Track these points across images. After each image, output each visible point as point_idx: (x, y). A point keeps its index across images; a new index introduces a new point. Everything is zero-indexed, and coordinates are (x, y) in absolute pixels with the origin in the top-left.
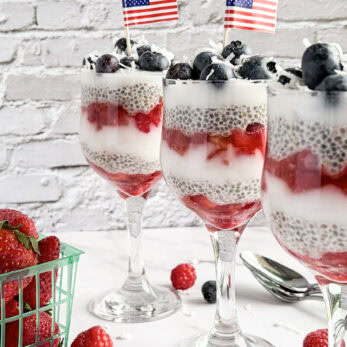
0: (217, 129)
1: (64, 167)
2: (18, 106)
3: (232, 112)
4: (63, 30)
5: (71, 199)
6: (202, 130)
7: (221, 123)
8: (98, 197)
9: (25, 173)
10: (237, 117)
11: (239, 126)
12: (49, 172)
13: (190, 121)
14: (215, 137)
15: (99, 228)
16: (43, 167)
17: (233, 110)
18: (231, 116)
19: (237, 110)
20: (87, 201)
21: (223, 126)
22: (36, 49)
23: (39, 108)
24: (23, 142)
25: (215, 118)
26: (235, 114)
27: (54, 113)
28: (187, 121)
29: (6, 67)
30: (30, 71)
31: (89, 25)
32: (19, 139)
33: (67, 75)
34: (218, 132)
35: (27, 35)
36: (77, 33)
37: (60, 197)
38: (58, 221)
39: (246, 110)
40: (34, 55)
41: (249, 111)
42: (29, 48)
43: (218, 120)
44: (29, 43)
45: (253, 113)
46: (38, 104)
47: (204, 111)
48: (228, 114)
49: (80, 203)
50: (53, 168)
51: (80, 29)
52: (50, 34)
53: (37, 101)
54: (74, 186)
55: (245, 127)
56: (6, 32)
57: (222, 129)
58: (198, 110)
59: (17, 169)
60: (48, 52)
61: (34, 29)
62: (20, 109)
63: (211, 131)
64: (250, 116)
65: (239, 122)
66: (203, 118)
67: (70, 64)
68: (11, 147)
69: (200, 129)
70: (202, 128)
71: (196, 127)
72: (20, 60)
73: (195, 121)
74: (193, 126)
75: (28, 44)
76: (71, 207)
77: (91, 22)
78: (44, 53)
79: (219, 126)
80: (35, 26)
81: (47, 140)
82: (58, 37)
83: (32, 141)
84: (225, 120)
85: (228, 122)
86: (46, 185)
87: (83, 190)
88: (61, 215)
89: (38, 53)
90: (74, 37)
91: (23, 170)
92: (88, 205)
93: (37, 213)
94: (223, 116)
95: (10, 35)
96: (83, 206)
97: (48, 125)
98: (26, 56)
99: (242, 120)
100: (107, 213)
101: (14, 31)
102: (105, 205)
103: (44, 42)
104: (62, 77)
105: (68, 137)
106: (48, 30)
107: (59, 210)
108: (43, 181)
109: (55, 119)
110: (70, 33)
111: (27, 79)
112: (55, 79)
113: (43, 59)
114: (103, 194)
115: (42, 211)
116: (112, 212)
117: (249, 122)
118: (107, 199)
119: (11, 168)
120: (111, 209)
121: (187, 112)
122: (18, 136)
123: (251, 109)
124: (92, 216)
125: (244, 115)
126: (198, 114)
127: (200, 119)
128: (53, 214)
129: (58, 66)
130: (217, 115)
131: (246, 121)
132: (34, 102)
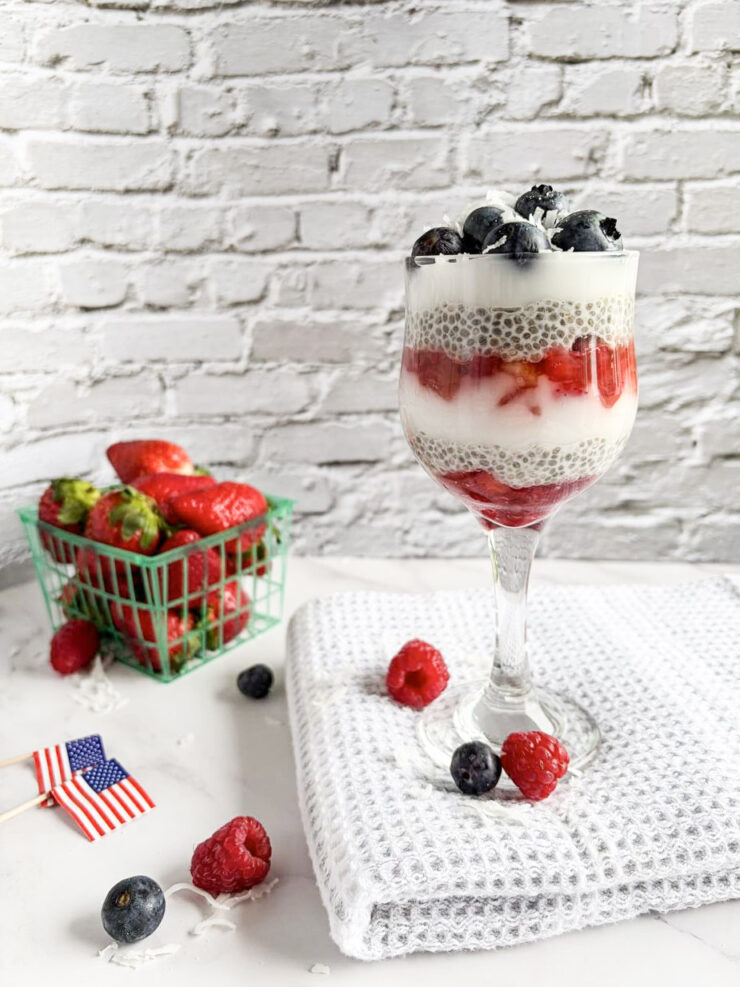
0: (519, 347)
1: (336, 464)
2: (270, 370)
3: (547, 315)
4: (340, 250)
5: (346, 509)
6: (488, 351)
7: (526, 336)
8: (386, 510)
9: (280, 469)
10: (557, 324)
11: (560, 341)
12: (314, 470)
13: (465, 333)
14: (514, 362)
15: (387, 554)
16: (307, 462)
17: (550, 310)
18: (546, 321)
19: (557, 311)
20: (369, 515)
21: (530, 341)
22: (298, 280)
23: (302, 373)
24: (278, 425)
25: (515, 327)
26: (554, 317)
27: (324, 381)
28: (458, 335)
29: (253, 309)
30: (289, 315)
31: (382, 241)
32: (272, 420)
33: (345, 322)
34: (521, 354)
35: (285, 257)
36: (362, 255)
37: (332, 507)
38: (329, 542)
39: (573, 312)
40: (295, 290)
41: (578, 313)
42: (288, 278)
43: (520, 329)
44: (288, 271)
45: (585, 315)
46: (300, 367)
47: (493, 315)
48: (539, 317)
49: (360, 516)
50: (321, 465)
51: (365, 248)
52: (319, 257)
53: (299, 361)
54: (351, 490)
55: (572, 341)
56: (253, 253)
57: (528, 346)
58: (481, 312)
59: (269, 464)
60: (316, 285)
61: (295, 249)
62: (273, 375)
63: (506, 351)
64: (580, 322)
65: (561, 334)
66: (490, 326)
67: (348, 303)
68: (259, 432)
69: (484, 349)
70: (488, 346)
71: (477, 345)
72: (274, 297)
73: (475, 335)
74: (471, 342)
75: (284, 273)
76: (346, 521)
77: (384, 235)
78: (310, 287)
79: (523, 342)
80: (296, 244)
81: (313, 421)
82: (332, 262)
83: (291, 423)
84: (533, 330)
85: (539, 334)
86: (310, 488)
87: (364, 498)
88: (331, 533)
89: (301, 286)
90: (357, 261)
91: (277, 466)
92: (371, 520)
93: (297, 529)
94: (531, 323)
95: (258, 259)
96: (364, 521)
97: (314, 399)
98: (284, 291)
99: (566, 330)
100: (399, 534)
101: (265, 252)
102: (397, 521)
103: (310, 269)
104: (338, 325)
105: (344, 418)
106: (316, 250)
107: (329, 525)
108: (306, 482)
109: (325, 390)
110: (351, 255)
111: (285, 328)
112: (326, 328)
113: (309, 295)
114: (395, 504)
115: (304, 527)
116: (407, 532)
117: (579, 333)
118: (400, 512)
119: (259, 461)
120: (406, 527)
121: (458, 316)
122: (269, 414)
123: (583, 308)
124: (378, 537)
125: (570, 320)
126: (482, 319)
127: (485, 329)
128: (320, 531)
129: (330, 307)
130: (517, 321)
131: (572, 331)
132: (294, 365)
